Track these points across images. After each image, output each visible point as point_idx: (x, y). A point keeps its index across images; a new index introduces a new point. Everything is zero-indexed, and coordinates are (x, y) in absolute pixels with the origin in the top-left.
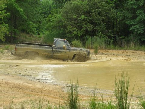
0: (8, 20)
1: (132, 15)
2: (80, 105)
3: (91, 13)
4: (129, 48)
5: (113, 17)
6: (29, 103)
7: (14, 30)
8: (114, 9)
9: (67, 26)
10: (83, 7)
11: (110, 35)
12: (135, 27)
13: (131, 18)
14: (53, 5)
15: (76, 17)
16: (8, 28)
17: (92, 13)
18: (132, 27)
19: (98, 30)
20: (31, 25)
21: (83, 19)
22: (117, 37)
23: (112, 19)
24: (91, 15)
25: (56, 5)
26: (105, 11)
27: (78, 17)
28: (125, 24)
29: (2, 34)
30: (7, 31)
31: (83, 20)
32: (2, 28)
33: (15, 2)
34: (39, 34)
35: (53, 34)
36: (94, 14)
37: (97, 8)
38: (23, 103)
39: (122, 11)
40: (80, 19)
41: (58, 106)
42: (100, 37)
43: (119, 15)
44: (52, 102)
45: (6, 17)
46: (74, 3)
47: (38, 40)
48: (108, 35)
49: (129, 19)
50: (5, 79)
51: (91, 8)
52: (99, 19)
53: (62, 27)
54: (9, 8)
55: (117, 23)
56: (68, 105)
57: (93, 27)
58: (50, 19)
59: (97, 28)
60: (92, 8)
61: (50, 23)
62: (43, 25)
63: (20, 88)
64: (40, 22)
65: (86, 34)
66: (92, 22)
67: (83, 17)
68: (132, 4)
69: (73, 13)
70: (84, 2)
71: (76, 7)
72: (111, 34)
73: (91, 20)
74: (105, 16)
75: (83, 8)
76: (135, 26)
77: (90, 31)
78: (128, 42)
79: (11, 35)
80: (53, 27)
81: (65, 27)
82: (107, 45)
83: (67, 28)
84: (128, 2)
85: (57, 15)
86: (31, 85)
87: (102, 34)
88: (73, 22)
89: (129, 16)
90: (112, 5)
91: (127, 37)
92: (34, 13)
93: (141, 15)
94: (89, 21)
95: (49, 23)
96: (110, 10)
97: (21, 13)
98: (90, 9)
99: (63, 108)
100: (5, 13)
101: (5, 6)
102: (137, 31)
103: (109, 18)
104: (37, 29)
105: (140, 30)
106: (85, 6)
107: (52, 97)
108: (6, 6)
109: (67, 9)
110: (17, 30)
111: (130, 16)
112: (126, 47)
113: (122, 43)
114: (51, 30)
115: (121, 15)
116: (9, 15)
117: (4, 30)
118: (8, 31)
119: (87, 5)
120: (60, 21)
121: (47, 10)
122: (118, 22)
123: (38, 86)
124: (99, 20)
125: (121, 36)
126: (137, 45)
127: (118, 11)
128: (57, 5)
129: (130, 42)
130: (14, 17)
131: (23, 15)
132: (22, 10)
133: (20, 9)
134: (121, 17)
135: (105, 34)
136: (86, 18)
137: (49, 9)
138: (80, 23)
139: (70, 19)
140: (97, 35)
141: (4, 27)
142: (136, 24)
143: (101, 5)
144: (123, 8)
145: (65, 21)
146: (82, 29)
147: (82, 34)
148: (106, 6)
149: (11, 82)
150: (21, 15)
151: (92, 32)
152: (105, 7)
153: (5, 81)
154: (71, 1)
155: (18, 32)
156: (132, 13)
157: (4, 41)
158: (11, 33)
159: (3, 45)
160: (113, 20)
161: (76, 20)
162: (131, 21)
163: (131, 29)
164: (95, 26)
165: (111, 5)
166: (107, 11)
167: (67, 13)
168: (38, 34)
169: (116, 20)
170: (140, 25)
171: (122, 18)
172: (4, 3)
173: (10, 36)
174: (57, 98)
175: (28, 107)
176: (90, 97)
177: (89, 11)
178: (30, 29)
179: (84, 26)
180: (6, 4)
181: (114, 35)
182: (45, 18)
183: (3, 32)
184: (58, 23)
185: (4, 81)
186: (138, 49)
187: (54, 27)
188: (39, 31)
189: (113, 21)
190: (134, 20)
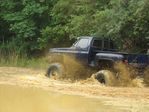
4: (9, 63)
12: (19, 26)
13: (12, 9)
18: (15, 25)
28: (1, 19)
49: (9, 10)
76: (20, 24)
78: (7, 52)
91: (6, 43)
93: (31, 5)
102: (23, 33)
105: (28, 32)
111: (10, 7)
112: (3, 60)
126: (24, 57)
129: (10, 51)
142: (22, 21)
162: (13, 14)
163: (12, 28)
170: (28, 22)
186: (23, 65)
190: (18, 13)
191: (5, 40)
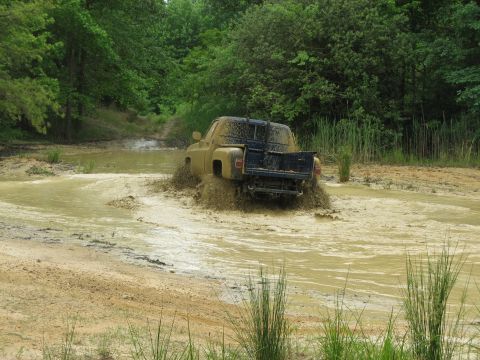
0: (59, 66)
1: (467, 51)
2: (289, 347)
3: (329, 45)
4: (455, 160)
5: (402, 57)
6: (123, 337)
7: (75, 98)
8: (406, 32)
9: (251, 85)
10: (303, 23)
11: (393, 118)
12: (474, 93)
13: (461, 61)
14: (204, 16)
15: (280, 56)
16: (58, 90)
17: (333, 43)
18: (467, 92)
19: (351, 101)
20: (133, 81)
21: (303, 63)
22: (416, 124)
23: (399, 67)
24: (330, 49)
25: (213, 17)
26: (374, 38)
27: (287, 56)
28: (441, 81)
29: (39, 111)
30: (54, 100)
31: (303, 67)
32: (39, 90)
33: (82, 6)
34: (158, 111)
35: (205, 111)
36: (340, 48)
37: (351, 28)
38: (106, 338)
39: (431, 39)
40: (295, 65)
41: (218, 350)
42: (360, 123)
43: (423, 50)
44: (199, 336)
45: (51, 57)
46: (274, 9)
47: (156, 131)
48: (385, 116)
49: (455, 63)
50: (48, 259)
51: (330, 27)
52: (356, 64)
53: (234, 89)
54: (62, 27)
55: (414, 77)
56: (252, 346)
57: (338, 91)
58: (196, 61)
59: (349, 93)
60: (332, 29)
61: (196, 75)
62: (173, 81)
63: (95, 287)
64: (162, 72)
65: (312, 112)
66: (333, 75)
67: (303, 55)
68: (464, 17)
69: (271, 43)
70: (308, 8)
71: (280, 25)
72: (394, 114)
73: (330, 68)
74: (376, 54)
75: (304, 28)
76: (476, 89)
77: (327, 104)
78: (451, 141)
79: (68, 113)
80: (205, 89)
81: (243, 89)
82: (382, 151)
83: (249, 93)
84: (452, 10)
85: (217, 49)
86: (129, 278)
87: (366, 112)
88: (271, 74)
89: (454, 56)
90: (401, 17)
91: (449, 124)
92: (145, 42)
94: (324, 68)
95: (191, 76)
96: (392, 35)
97: (99, 41)
98: (326, 32)
99: (235, 355)
100: (48, 42)
101: (49, 17)
103: (388, 61)
104: (152, 95)
106: (310, 20)
107: (198, 318)
108: (52, 20)
109: (250, 29)
110: (88, 99)
111: (458, 57)
112: (443, 156)
113: (430, 145)
114: (198, 98)
115: (428, 53)
116: (59, 48)
117: (45, 97)
118: (58, 99)
119: (318, 16)
120: (227, 71)
121: (185, 31)
122: (418, 74)
123: (154, 282)
124: (355, 66)
125: (427, 120)
127: (421, 38)
128: (217, 18)
129: (457, 139)
130: (76, 54)
131: (106, 49)
132: (104, 33)
133: (97, 29)
134: (429, 58)
135: (373, 115)
136: (312, 60)
137: (191, 31)
138: (295, 76)
139: (261, 62)
140: (350, 115)
141: (45, 88)
142: (478, 84)
143: (363, 18)
144: (435, 29)
145: (243, 69)
146: (299, 95)
147: (300, 113)
148: (381, 23)
149: (65, 267)
150: (99, 50)
151: (334, 105)
152: (376, 26)
153: (48, 264)
154: (267, 5)
155: (90, 105)
156: (465, 46)
157: (45, 132)
158: (67, 106)
159: (41, 147)
160: (404, 67)
161: (279, 65)
162: (462, 72)
163: (461, 97)
164: (343, 88)
165: (397, 18)
166: (382, 38)
167: (251, 43)
168: (154, 111)
169: (414, 67)
171: (433, 60)
172: (46, 10)
173: (63, 116)
174: (217, 323)
175: (122, 350)
176: (323, 322)
177: (323, 39)
178: (128, 93)
179: (305, 88)
180: (52, 13)
181: (406, 119)
182: (177, 58)
183: (43, 104)
184: (221, 77)
185: (42, 264)
187: (207, 90)
188: (159, 101)
189: (401, 70)
190: (473, 68)
191: (448, 119)
